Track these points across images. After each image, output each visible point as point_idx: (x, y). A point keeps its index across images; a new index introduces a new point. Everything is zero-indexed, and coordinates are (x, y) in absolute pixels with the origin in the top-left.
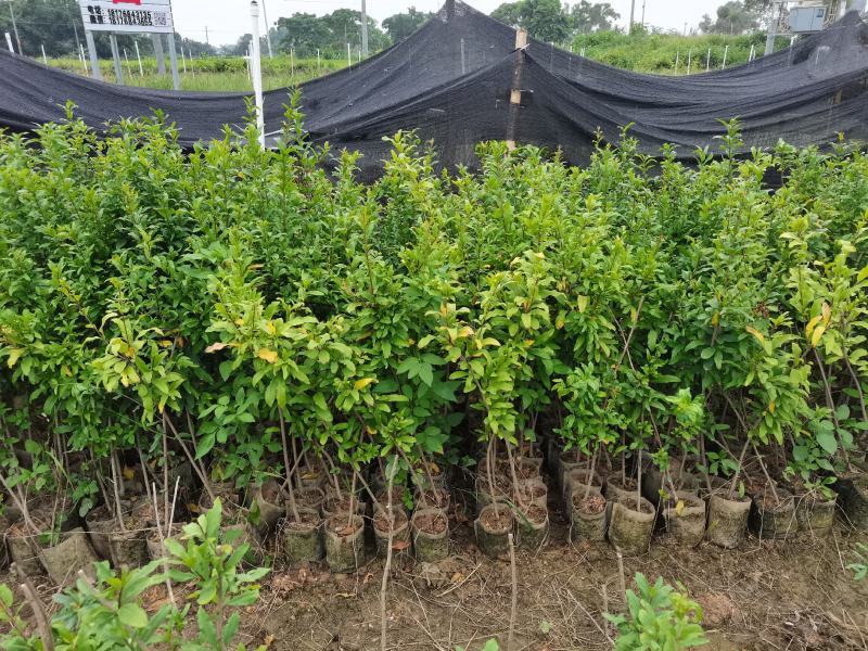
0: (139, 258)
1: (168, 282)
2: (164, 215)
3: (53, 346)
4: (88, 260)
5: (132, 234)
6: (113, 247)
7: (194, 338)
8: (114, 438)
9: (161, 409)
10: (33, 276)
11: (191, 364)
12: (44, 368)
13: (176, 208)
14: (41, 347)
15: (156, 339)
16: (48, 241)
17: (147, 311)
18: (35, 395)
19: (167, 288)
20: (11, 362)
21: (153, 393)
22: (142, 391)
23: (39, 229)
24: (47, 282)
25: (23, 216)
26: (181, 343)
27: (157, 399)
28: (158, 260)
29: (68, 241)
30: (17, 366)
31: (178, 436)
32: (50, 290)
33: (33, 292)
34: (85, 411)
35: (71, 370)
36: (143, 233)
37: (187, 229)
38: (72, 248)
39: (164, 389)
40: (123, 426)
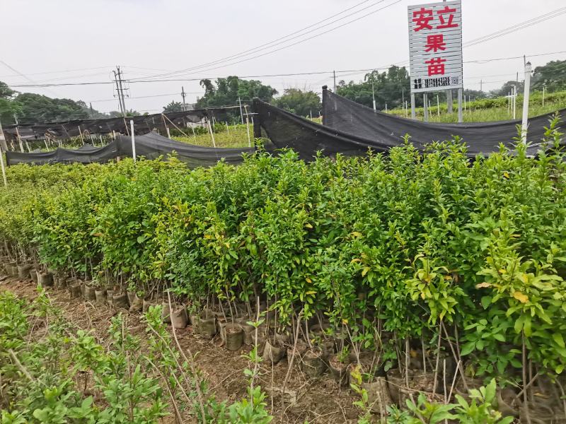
0: (438, 223)
1: (454, 240)
2: (455, 198)
3: (385, 268)
4: (408, 222)
5: (436, 209)
6: (423, 216)
7: (466, 277)
8: (410, 329)
9: (441, 318)
10: (380, 229)
11: (463, 294)
12: (379, 280)
13: (464, 195)
14: (379, 267)
15: (442, 274)
16: (389, 210)
17: (439, 256)
18: (371, 294)
19: (453, 244)
20: (364, 273)
21: (437, 306)
22: (431, 304)
23: (385, 204)
24: (386, 232)
25: (378, 196)
26: (457, 279)
27: (440, 311)
28: (450, 226)
29: (399, 211)
30: (366, 276)
31: (448, 338)
32: (387, 237)
33: (378, 237)
34: (396, 309)
35: (392, 284)
36: (443, 209)
37: (468, 208)
38: (402, 215)
39: (445, 306)
40: (415, 323)
